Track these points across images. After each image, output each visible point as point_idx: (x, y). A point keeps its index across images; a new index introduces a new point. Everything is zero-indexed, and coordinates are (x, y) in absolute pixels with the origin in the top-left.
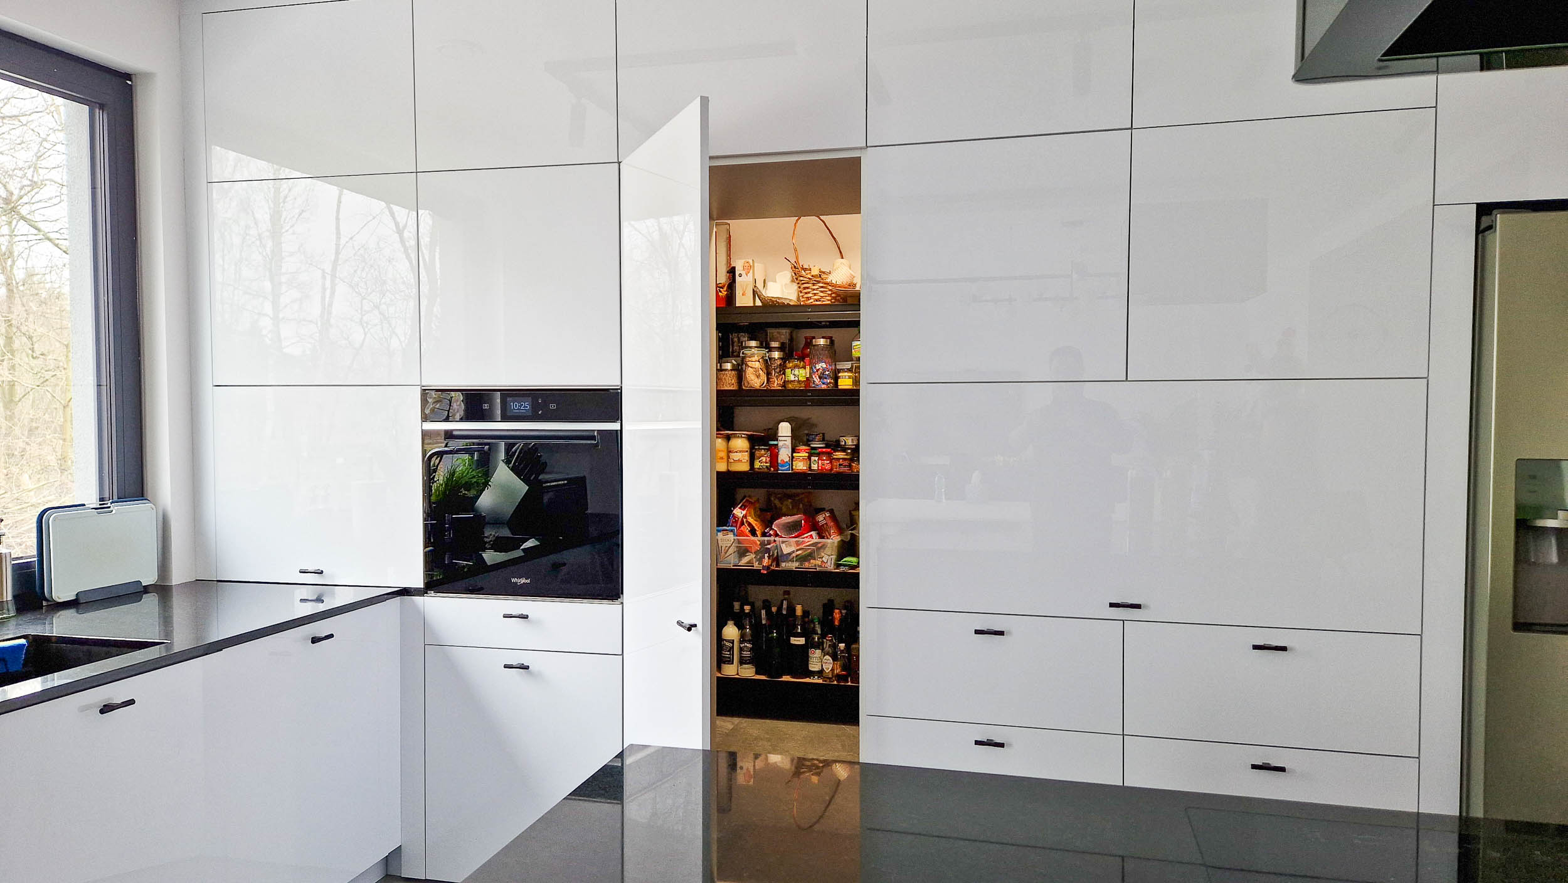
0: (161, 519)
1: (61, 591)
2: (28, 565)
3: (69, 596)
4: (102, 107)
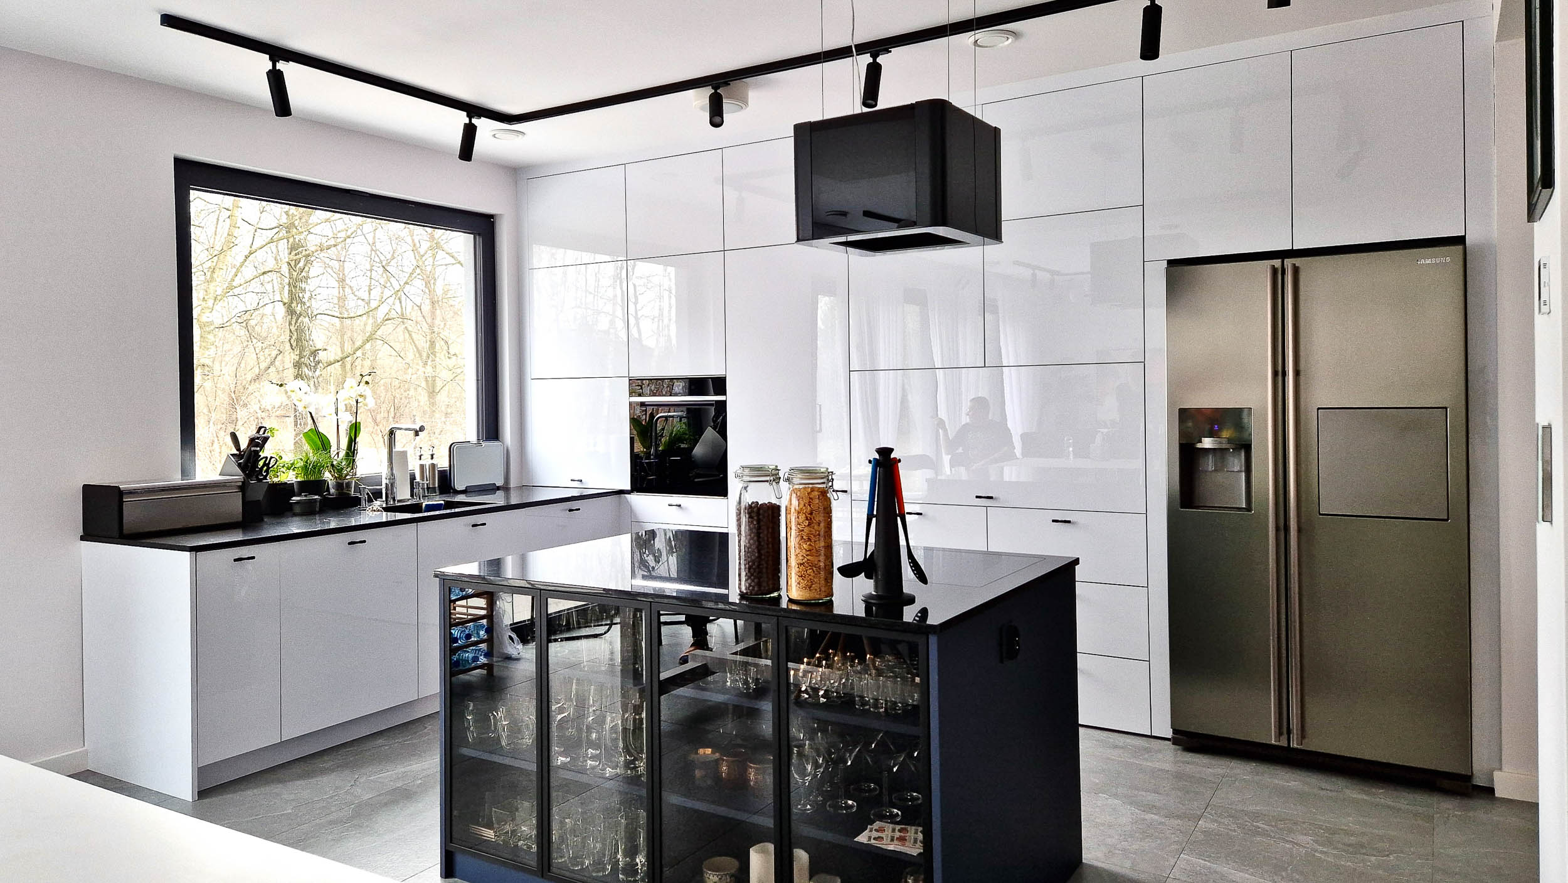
0: (505, 452)
1: (459, 486)
2: (445, 471)
3: (462, 488)
4: (479, 235)
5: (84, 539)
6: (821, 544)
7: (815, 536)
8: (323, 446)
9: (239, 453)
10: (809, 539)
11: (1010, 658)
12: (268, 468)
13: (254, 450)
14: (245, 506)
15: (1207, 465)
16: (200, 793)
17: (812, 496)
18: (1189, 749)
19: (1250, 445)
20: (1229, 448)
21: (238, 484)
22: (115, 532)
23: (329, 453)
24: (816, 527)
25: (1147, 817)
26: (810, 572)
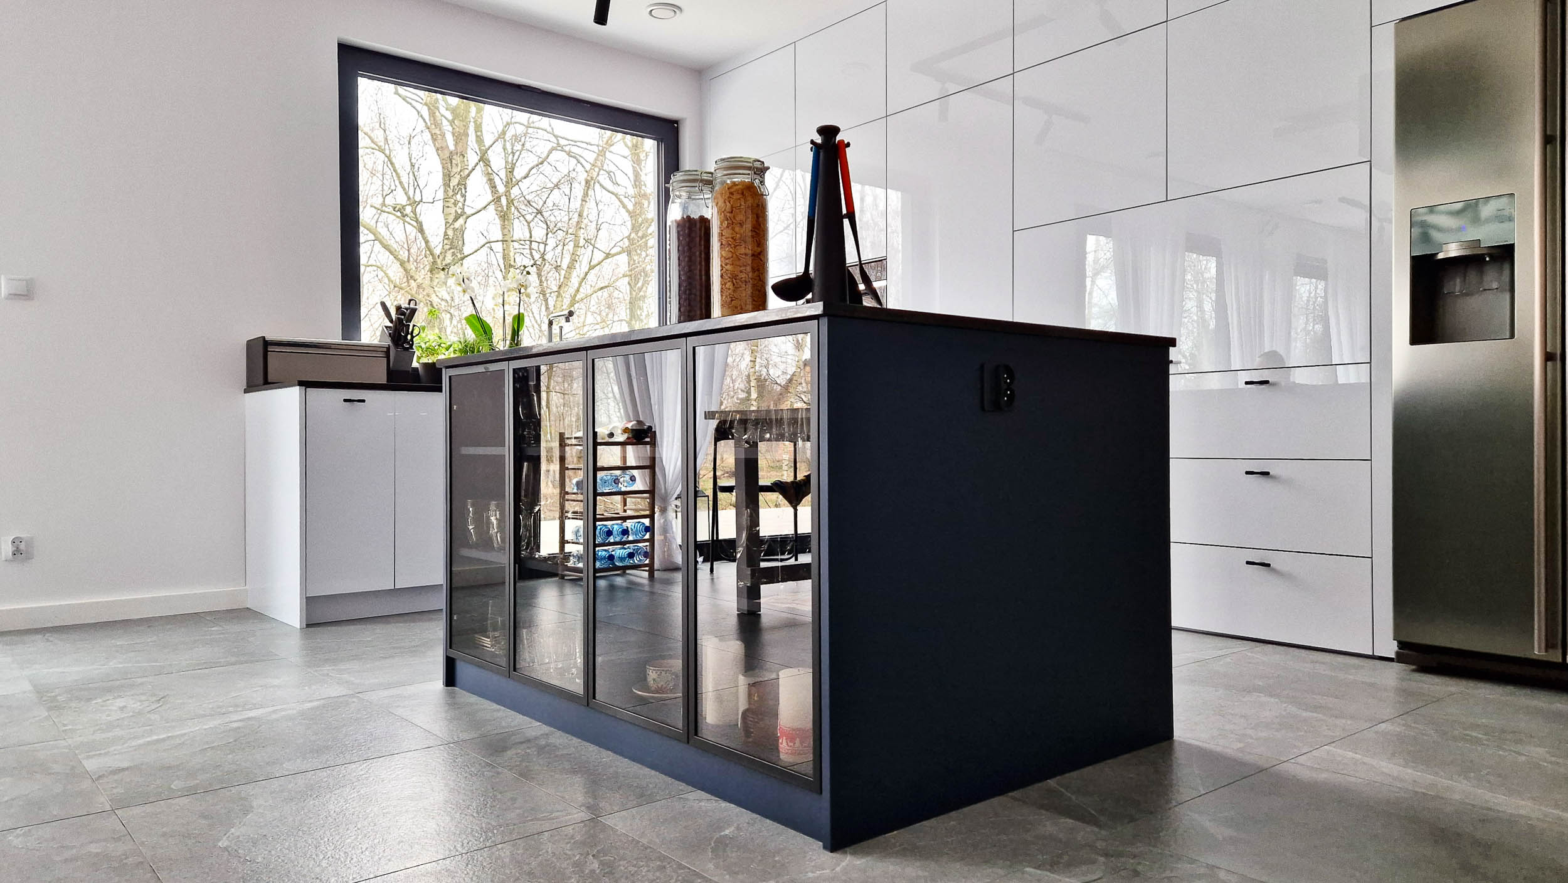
4: (662, 141)
5: (246, 391)
6: (743, 251)
7: (735, 240)
8: (485, 332)
9: (391, 325)
10: (731, 243)
11: (997, 406)
12: (413, 337)
13: (398, 318)
14: (390, 373)
15: (1455, 285)
16: (311, 624)
17: (732, 190)
18: (1424, 669)
19: (1513, 245)
20: (1483, 255)
21: (381, 349)
22: (261, 380)
23: (490, 339)
24: (737, 229)
25: (1305, 714)
26: (729, 285)
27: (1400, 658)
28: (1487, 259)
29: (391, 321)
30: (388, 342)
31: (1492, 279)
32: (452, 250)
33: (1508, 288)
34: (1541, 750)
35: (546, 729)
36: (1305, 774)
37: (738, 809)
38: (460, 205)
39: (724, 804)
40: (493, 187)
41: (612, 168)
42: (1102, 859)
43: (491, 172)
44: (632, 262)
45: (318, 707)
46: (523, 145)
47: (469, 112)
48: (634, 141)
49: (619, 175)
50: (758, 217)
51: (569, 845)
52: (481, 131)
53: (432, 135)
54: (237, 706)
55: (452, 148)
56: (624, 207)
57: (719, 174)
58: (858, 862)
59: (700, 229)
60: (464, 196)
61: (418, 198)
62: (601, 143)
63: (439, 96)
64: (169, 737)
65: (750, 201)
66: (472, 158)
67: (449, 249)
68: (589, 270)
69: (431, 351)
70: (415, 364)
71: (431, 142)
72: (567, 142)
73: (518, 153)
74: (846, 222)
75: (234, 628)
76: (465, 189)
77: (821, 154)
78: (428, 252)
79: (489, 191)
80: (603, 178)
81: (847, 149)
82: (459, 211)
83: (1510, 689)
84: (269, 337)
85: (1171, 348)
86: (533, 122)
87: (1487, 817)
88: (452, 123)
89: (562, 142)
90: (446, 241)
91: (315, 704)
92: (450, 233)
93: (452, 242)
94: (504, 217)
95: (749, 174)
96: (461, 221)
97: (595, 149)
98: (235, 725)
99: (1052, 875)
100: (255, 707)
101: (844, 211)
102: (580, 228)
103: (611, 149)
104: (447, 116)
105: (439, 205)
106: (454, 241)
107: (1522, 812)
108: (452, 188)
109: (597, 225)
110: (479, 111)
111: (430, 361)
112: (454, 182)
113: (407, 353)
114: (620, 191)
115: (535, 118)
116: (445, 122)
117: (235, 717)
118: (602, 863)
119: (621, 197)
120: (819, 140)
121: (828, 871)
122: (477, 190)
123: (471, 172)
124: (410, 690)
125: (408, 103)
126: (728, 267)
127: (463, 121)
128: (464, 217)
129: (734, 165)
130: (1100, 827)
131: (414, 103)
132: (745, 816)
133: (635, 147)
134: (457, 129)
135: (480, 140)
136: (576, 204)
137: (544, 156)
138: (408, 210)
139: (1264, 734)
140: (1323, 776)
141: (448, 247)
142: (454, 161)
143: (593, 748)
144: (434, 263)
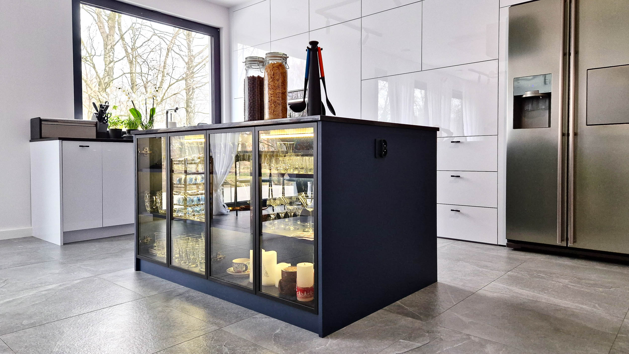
4: (213, 36)
5: (30, 141)
6: (278, 91)
7: (275, 87)
8: (138, 116)
9: (97, 112)
10: (272, 88)
11: (381, 156)
12: (107, 118)
13: (101, 110)
14: (98, 134)
15: (529, 107)
16: (65, 244)
17: (274, 66)
18: (516, 249)
19: (551, 93)
20: (540, 96)
21: (94, 123)
22: (39, 137)
23: (141, 119)
24: (276, 82)
25: (481, 269)
26: (273, 105)
27: (508, 246)
28: (541, 98)
29: (97, 111)
30: (96, 120)
31: (543, 105)
32: (108, 77)
33: (548, 108)
34: (567, 281)
35: (187, 289)
36: (489, 294)
37: (279, 321)
38: (112, 57)
39: (273, 319)
40: (126, 51)
41: (179, 44)
42: (427, 334)
43: (125, 43)
44: (187, 83)
45: (80, 283)
46: (140, 32)
47: (116, 17)
48: (188, 33)
49: (182, 47)
50: (284, 77)
51: (212, 341)
52: (121, 26)
53: (99, 27)
54: (41, 283)
55: (108, 32)
56: (184, 60)
57: (268, 59)
58: (335, 342)
59: (258, 81)
60: (113, 53)
61: (93, 54)
62: (174, 33)
63: (102, 10)
64: (14, 300)
65: (281, 71)
66: (117, 37)
67: (107, 76)
68: (169, 86)
69: (115, 124)
70: (108, 130)
71: (98, 30)
72: (159, 32)
73: (137, 36)
74: (321, 80)
75: (30, 246)
76: (114, 50)
77: (311, 53)
78: (97, 77)
79: (124, 52)
80: (176, 49)
81: (321, 51)
82: (111, 60)
83: (548, 256)
84: (42, 118)
85: (437, 132)
86: (144, 23)
87: (558, 309)
88: (108, 21)
89: (156, 32)
90: (105, 73)
91: (78, 281)
92: (107, 69)
93: (108, 73)
94: (131, 63)
95: (281, 60)
96: (112, 64)
97: (172, 35)
98: (44, 293)
99: (411, 342)
100: (51, 284)
101: (320, 77)
102: (165, 68)
103: (179, 36)
104: (105, 19)
105: (102, 57)
106: (109, 72)
107: (569, 306)
108: (108, 49)
109: (173, 67)
110: (119, 17)
111: (114, 128)
112: (109, 47)
113: (104, 125)
114: (181, 53)
115: (144, 21)
116: (104, 21)
117: (42, 289)
118: (229, 349)
119: (182, 56)
120: (310, 47)
121: (323, 346)
122: (119, 52)
123: (116, 43)
124: (121, 273)
125: (88, 12)
126: (272, 98)
127: (113, 21)
128: (114, 62)
129: (274, 55)
130: (421, 320)
131: (90, 12)
132: (283, 324)
133: (189, 35)
134: (110, 25)
135: (120, 29)
136: (163, 58)
137: (149, 38)
138: (89, 58)
139: (469, 278)
140: (495, 295)
141: (106, 75)
142: (109, 38)
143: (209, 296)
144: (100, 82)
